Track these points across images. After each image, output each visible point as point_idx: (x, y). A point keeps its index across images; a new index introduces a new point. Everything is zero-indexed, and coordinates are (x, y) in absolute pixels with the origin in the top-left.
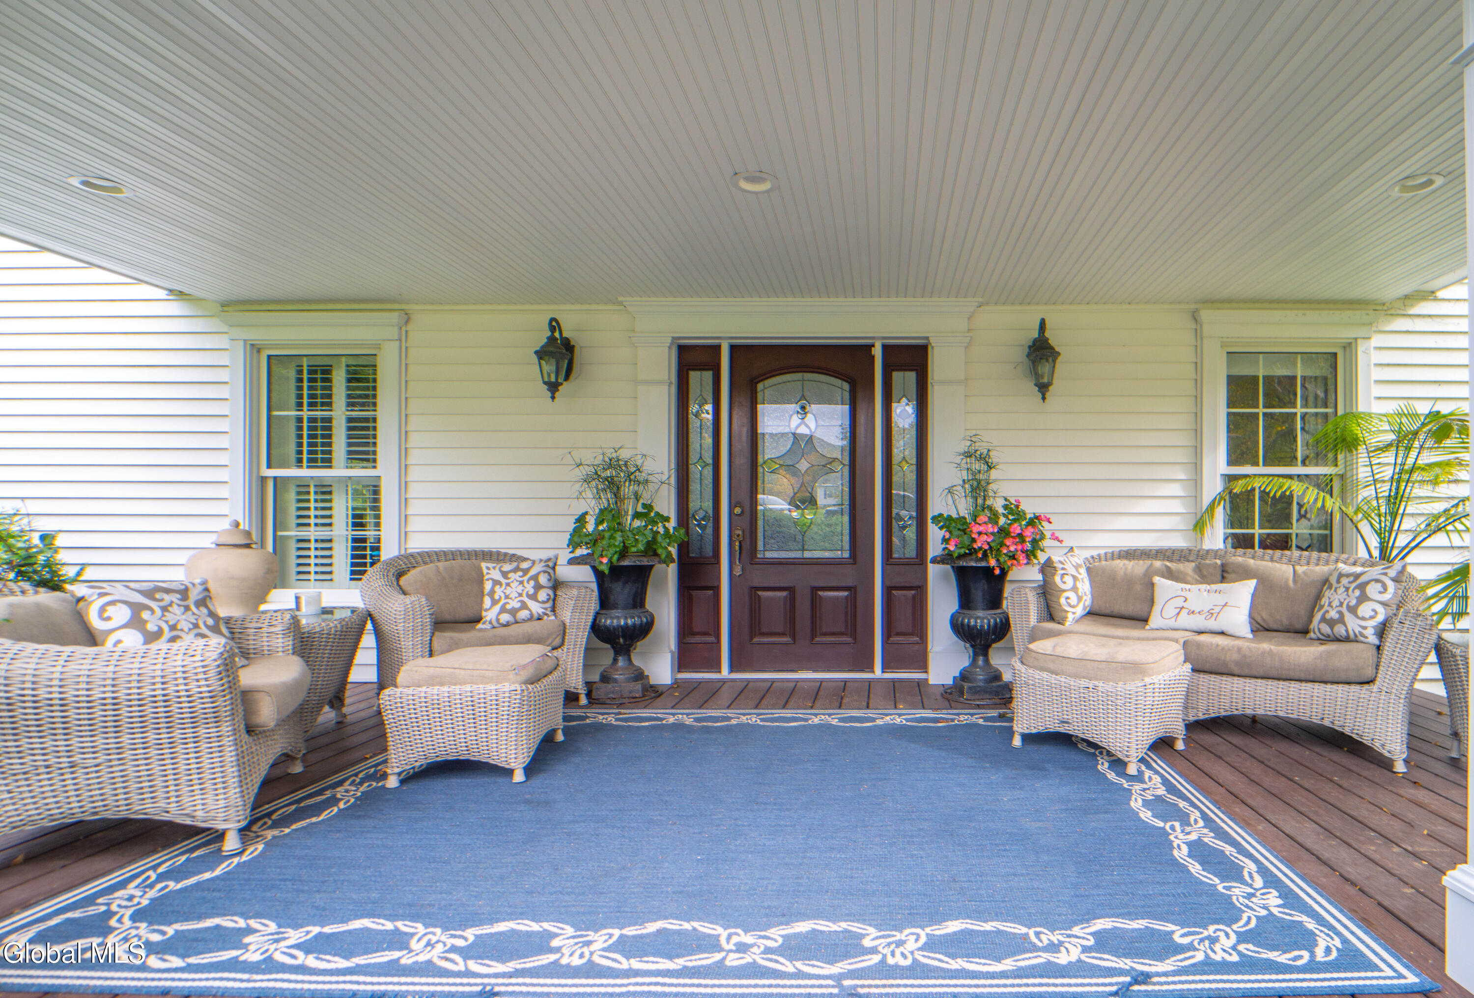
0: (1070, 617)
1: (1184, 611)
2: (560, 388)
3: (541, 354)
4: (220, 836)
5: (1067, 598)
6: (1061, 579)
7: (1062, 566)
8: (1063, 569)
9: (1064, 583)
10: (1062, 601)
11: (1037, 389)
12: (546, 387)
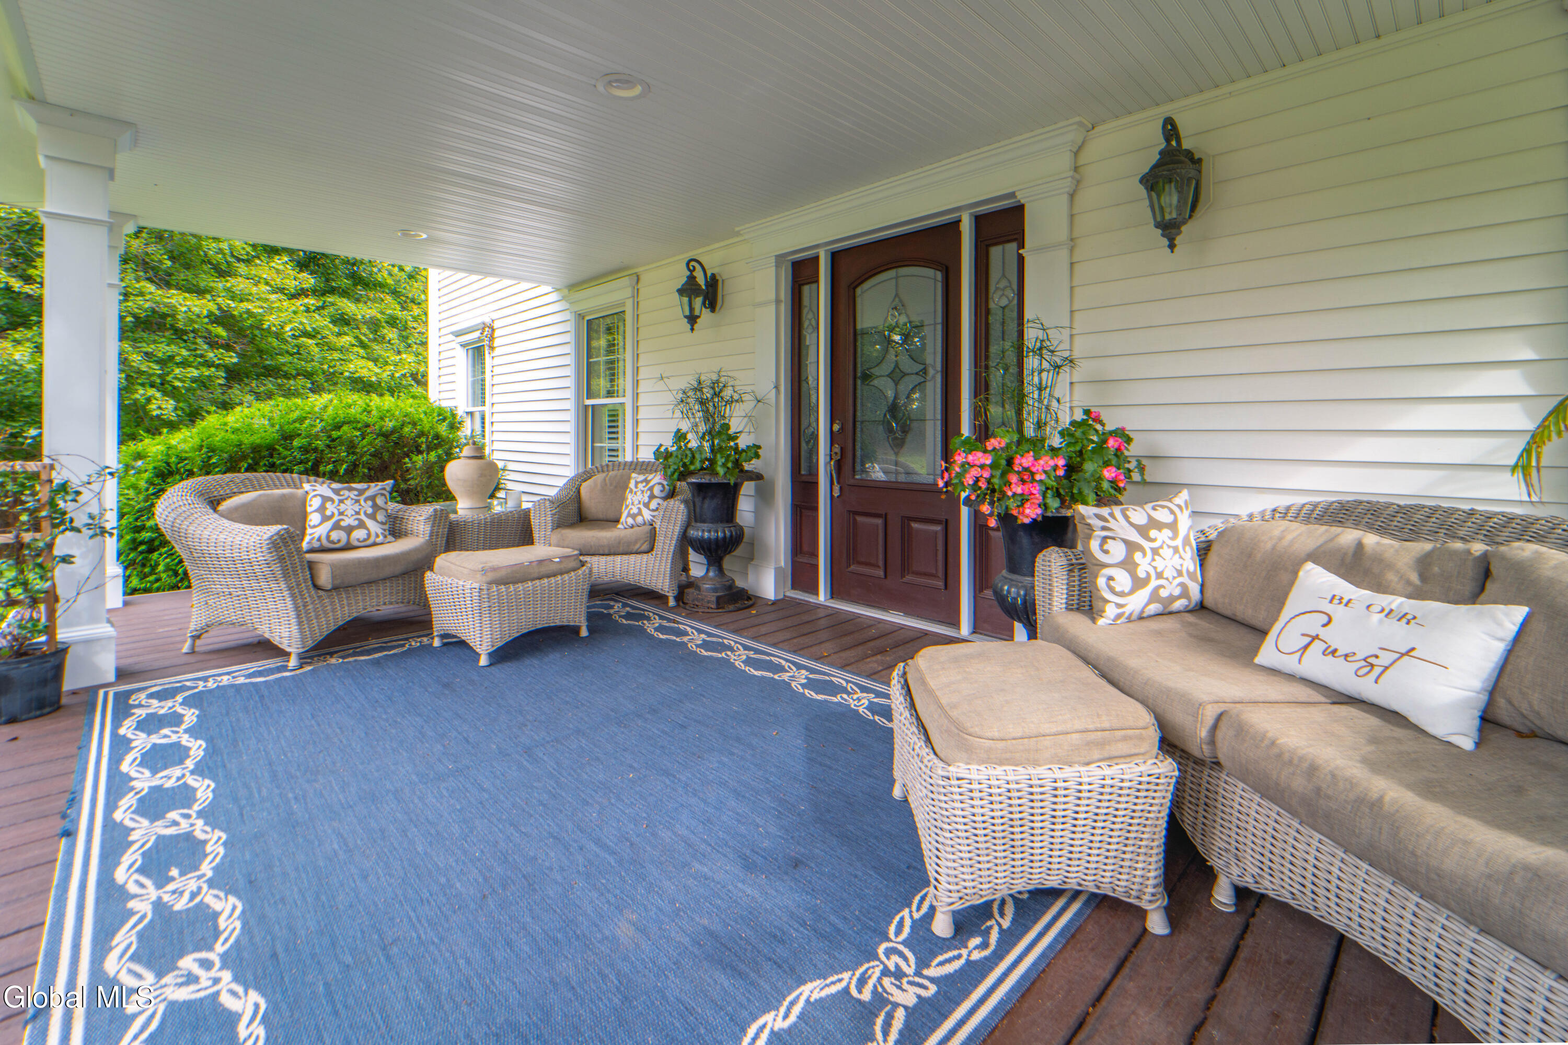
0: (1111, 611)
1: (1318, 646)
2: (698, 320)
3: (681, 292)
4: (288, 654)
5: (1111, 578)
6: (1101, 546)
7: (1102, 524)
8: (1104, 528)
9: (1106, 552)
10: (1101, 582)
11: (1160, 231)
12: (686, 320)
